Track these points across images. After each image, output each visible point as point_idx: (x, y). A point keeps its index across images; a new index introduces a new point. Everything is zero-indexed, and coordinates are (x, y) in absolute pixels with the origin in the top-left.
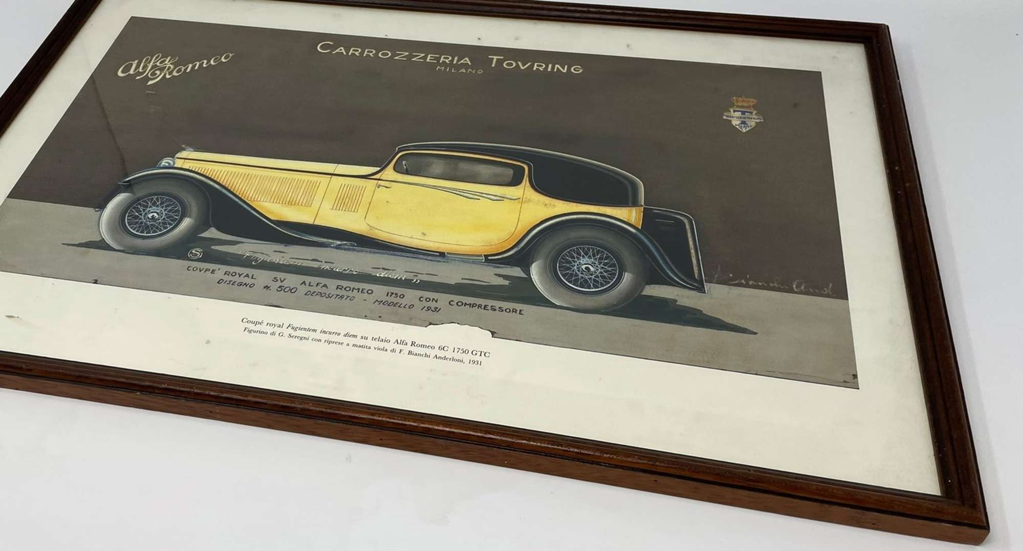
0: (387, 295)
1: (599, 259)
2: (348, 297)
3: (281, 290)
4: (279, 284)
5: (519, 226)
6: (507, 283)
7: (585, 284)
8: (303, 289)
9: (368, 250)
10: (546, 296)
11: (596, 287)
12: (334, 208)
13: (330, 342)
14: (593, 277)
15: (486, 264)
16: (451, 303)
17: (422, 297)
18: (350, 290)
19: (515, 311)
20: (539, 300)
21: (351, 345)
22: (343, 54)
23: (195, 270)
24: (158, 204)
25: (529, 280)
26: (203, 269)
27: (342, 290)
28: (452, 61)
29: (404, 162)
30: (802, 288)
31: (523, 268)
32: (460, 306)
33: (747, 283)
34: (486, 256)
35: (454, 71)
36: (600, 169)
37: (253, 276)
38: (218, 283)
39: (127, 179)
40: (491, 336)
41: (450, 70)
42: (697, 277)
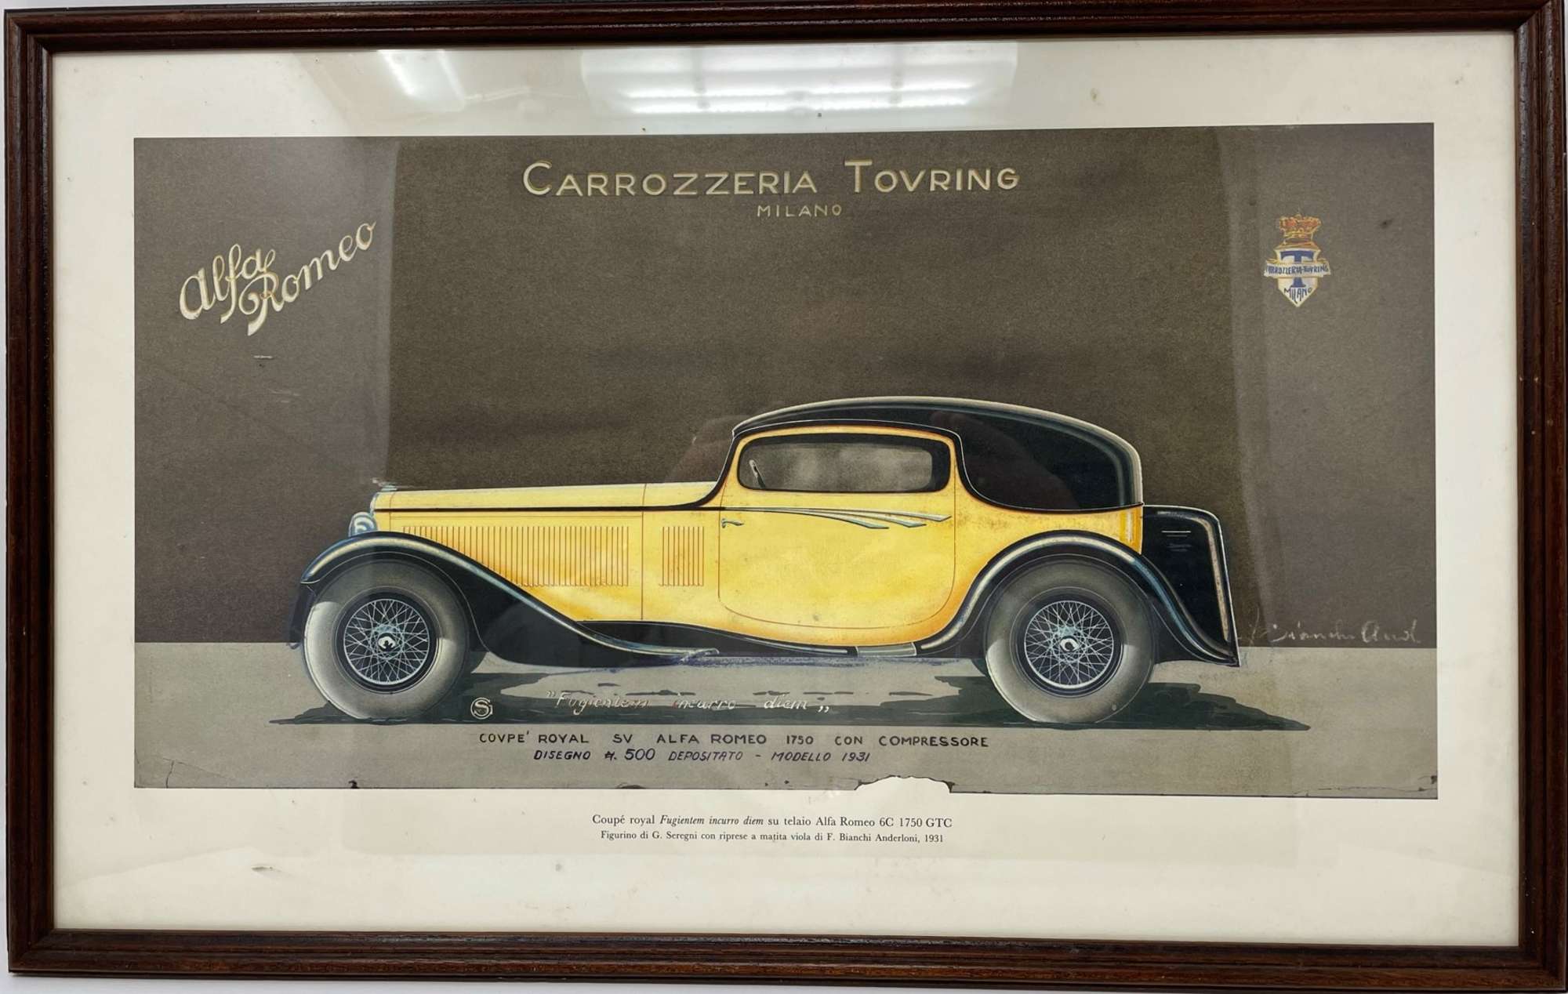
0: (788, 742)
1: (1084, 625)
2: (732, 753)
3: (632, 757)
4: (624, 746)
5: (957, 579)
6: (956, 690)
7: (1067, 676)
8: (664, 750)
9: (740, 658)
10: (1014, 707)
11: (1084, 679)
12: (666, 582)
13: (728, 837)
14: (1078, 660)
15: (920, 659)
16: (883, 741)
17: (838, 737)
18: (732, 741)
19: (974, 741)
20: (1008, 717)
21: (758, 836)
22: (578, 196)
23: (492, 739)
24: (384, 616)
25: (987, 681)
26: (504, 737)
27: (719, 742)
28: (780, 185)
29: (751, 462)
30: (1375, 635)
31: (975, 660)
32: (896, 744)
33: (1298, 637)
34: (918, 644)
35: (789, 213)
36: (1068, 432)
37: (582, 737)
38: (535, 758)
39: (313, 572)
40: (948, 790)
41: (783, 213)
42: (1226, 638)
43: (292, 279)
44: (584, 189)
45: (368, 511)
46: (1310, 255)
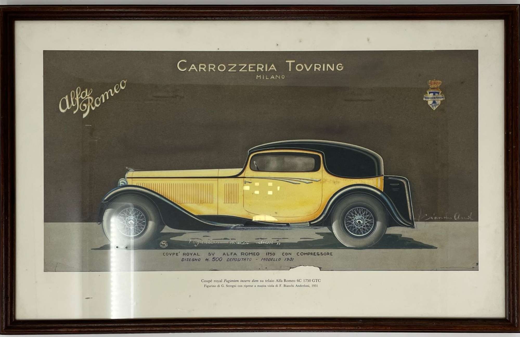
0: (267, 255)
1: (364, 215)
2: (248, 259)
3: (215, 260)
4: (212, 257)
5: (323, 200)
6: (322, 237)
7: (359, 232)
8: (225, 258)
9: (250, 228)
10: (341, 242)
11: (364, 233)
12: (226, 202)
13: (247, 286)
14: (362, 227)
15: (310, 227)
16: (298, 254)
17: (283, 253)
18: (248, 254)
19: (328, 254)
20: (339, 246)
21: (257, 286)
22: (196, 71)
23: (167, 254)
24: (130, 213)
25: (332, 234)
26: (171, 254)
27: (244, 255)
28: (264, 69)
29: (254, 162)
30: (458, 217)
31: (329, 227)
32: (302, 255)
33: (434, 219)
34: (310, 222)
35: (267, 78)
36: (360, 151)
37: (198, 253)
38: (182, 261)
39: (106, 198)
40: (319, 270)
41: (265, 78)
42: (410, 219)
43: (98, 99)
44: (198, 69)
45: (125, 178)
46: (438, 93)
